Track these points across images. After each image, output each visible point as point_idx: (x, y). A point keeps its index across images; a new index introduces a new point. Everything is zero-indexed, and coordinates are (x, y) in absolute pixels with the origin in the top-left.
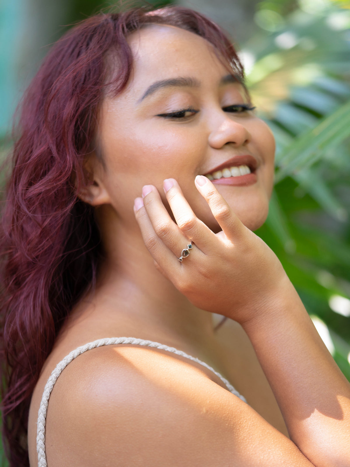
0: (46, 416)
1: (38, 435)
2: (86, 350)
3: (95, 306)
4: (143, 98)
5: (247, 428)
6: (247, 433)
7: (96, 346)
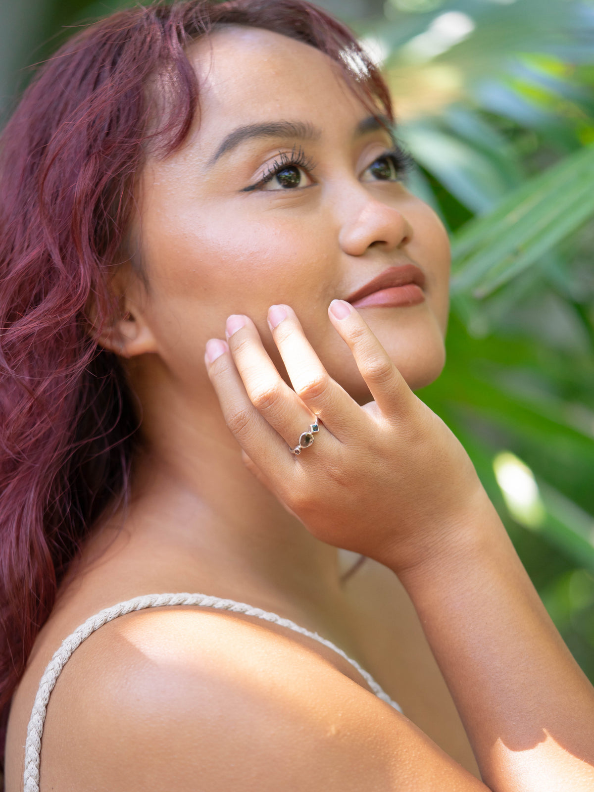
0: (42, 735)
1: (27, 769)
2: (117, 615)
3: (129, 536)
4: (217, 156)
5: (409, 764)
6: (410, 772)
7: (135, 608)
